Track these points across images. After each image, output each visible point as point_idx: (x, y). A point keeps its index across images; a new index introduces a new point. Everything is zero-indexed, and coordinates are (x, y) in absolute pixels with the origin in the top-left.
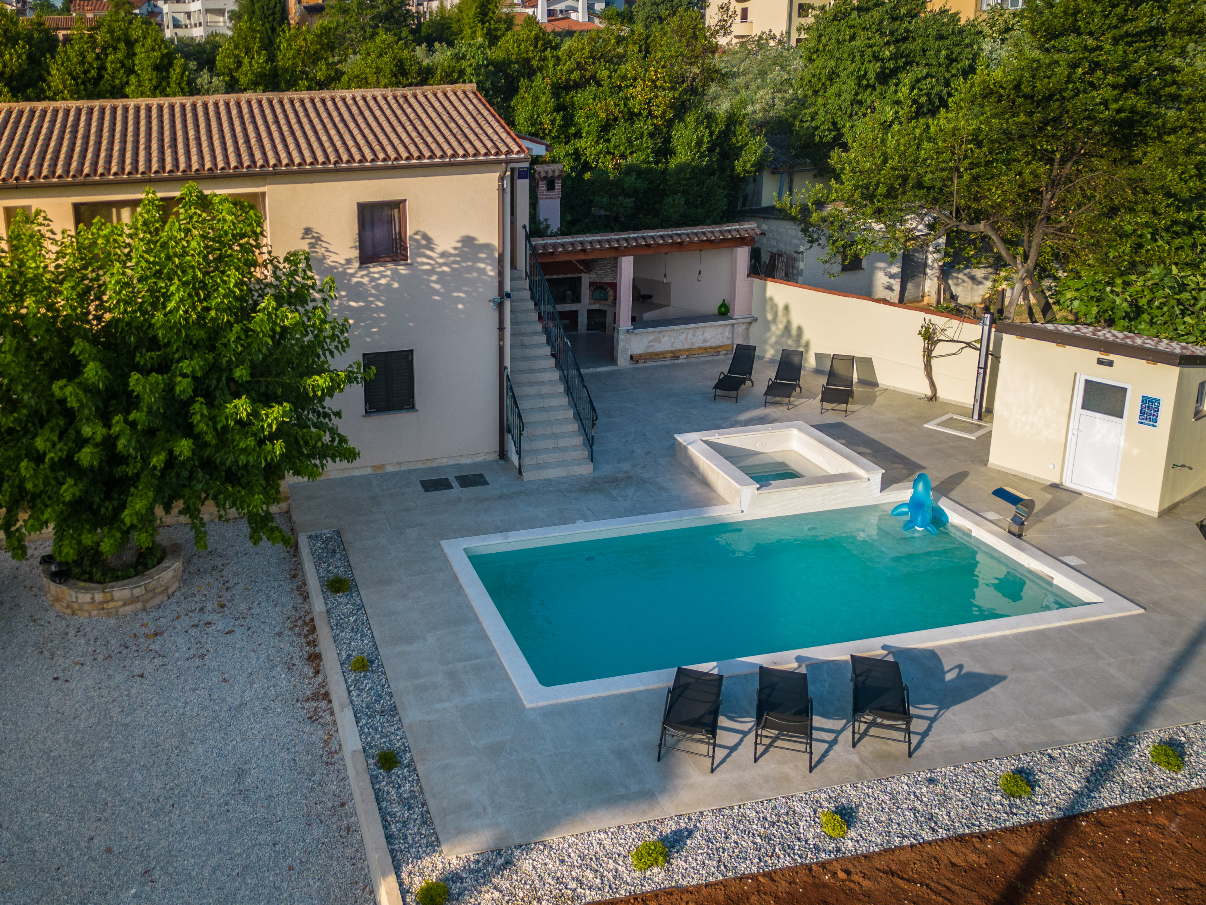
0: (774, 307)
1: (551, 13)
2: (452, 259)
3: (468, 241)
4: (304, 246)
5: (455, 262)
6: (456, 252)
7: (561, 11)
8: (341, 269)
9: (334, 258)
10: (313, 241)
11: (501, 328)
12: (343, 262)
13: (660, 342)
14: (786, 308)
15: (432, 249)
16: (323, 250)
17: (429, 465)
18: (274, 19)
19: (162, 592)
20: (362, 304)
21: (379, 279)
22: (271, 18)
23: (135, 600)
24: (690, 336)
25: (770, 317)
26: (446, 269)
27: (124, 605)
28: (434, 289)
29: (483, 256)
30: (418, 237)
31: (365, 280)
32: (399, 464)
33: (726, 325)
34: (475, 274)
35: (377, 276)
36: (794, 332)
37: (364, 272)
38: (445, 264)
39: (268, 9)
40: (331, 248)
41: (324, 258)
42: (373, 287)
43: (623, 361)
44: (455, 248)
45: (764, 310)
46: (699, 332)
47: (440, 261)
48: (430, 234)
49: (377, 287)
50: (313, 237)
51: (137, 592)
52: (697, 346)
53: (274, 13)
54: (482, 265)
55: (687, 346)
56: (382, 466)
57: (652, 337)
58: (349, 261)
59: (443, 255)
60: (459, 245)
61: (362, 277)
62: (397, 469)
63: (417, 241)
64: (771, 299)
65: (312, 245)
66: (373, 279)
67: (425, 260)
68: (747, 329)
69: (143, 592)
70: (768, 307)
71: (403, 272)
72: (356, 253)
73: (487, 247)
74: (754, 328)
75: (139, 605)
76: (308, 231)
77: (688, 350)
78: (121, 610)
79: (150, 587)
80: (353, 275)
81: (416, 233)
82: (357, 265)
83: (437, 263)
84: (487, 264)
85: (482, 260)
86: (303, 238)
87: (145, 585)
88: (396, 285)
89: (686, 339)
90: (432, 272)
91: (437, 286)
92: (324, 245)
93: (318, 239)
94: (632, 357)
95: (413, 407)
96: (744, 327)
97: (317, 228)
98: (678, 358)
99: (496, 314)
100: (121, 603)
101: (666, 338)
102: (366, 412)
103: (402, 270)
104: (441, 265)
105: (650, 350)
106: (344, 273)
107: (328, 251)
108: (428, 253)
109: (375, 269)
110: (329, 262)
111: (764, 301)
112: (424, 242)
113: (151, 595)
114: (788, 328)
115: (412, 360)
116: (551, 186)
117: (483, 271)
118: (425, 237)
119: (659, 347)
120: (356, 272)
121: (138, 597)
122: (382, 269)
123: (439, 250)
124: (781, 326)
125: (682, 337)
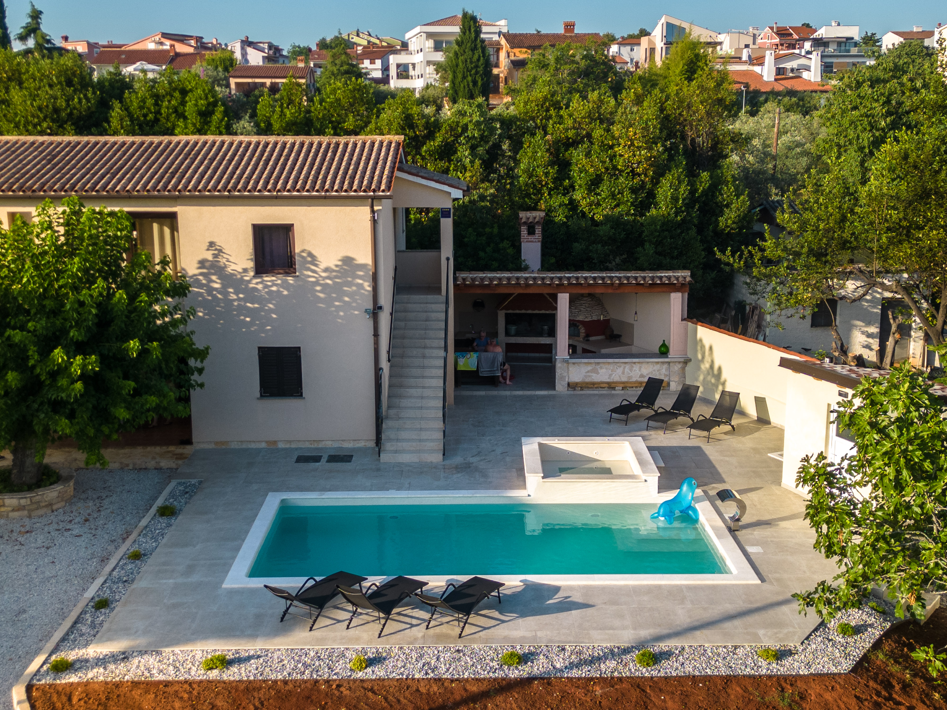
0: (703, 347)
1: (780, 71)
2: (334, 274)
3: (347, 261)
4: (209, 256)
5: (336, 277)
6: (337, 269)
7: (792, 70)
8: (239, 276)
9: (233, 267)
10: (216, 252)
11: (376, 335)
12: (241, 270)
13: (598, 373)
14: (711, 348)
15: (316, 265)
16: (224, 260)
17: (315, 445)
18: (477, 73)
19: (46, 506)
20: (256, 306)
21: (271, 286)
22: (473, 72)
23: (21, 508)
24: (627, 370)
25: (700, 356)
26: (329, 282)
27: (13, 510)
28: (319, 297)
29: (361, 273)
30: (304, 254)
31: (260, 287)
32: (290, 442)
33: (663, 363)
34: (354, 288)
35: (269, 284)
36: (716, 372)
37: (259, 280)
38: (328, 278)
39: (471, 62)
40: (231, 259)
41: (226, 266)
42: (266, 293)
43: (561, 387)
44: (337, 266)
45: (696, 351)
46: (636, 367)
47: (324, 274)
48: (314, 253)
49: (270, 293)
50: (216, 250)
51: (23, 502)
52: (634, 379)
53: (477, 67)
54: (360, 281)
55: (624, 379)
56: (275, 442)
57: (589, 368)
58: (245, 270)
59: (326, 270)
60: (340, 263)
61: (257, 283)
62: (287, 446)
63: (303, 257)
64: (701, 340)
65: (215, 256)
66: (266, 287)
67: (310, 273)
68: (683, 369)
69: (29, 503)
70: (699, 348)
71: (291, 282)
72: (251, 264)
73: (363, 267)
74: (689, 368)
75: (26, 513)
76: (212, 244)
77: (623, 383)
78: (11, 514)
79: (34, 500)
80: (249, 282)
81: (303, 251)
82: (252, 274)
83: (321, 276)
84: (364, 280)
85: (360, 277)
86: (208, 250)
87: (31, 497)
88: (285, 293)
89: (623, 373)
90: (317, 283)
91: (322, 295)
92: (225, 256)
93: (220, 251)
94: (569, 384)
95: (301, 395)
96: (680, 366)
97: (220, 242)
98: (614, 388)
99: (371, 323)
100: (10, 509)
101: (604, 370)
102: (261, 396)
103: (290, 280)
104: (325, 278)
105: (588, 380)
106: (242, 279)
107: (228, 261)
108: (313, 267)
109: (268, 278)
110: (229, 270)
111: (697, 343)
112: (309, 259)
113: (35, 506)
114: (712, 367)
115: (300, 356)
116: (531, 231)
117: (360, 286)
118: (310, 254)
119: (596, 378)
120: (251, 280)
121: (24, 506)
122: (274, 278)
123: (323, 266)
124: (707, 365)
125: (620, 371)
